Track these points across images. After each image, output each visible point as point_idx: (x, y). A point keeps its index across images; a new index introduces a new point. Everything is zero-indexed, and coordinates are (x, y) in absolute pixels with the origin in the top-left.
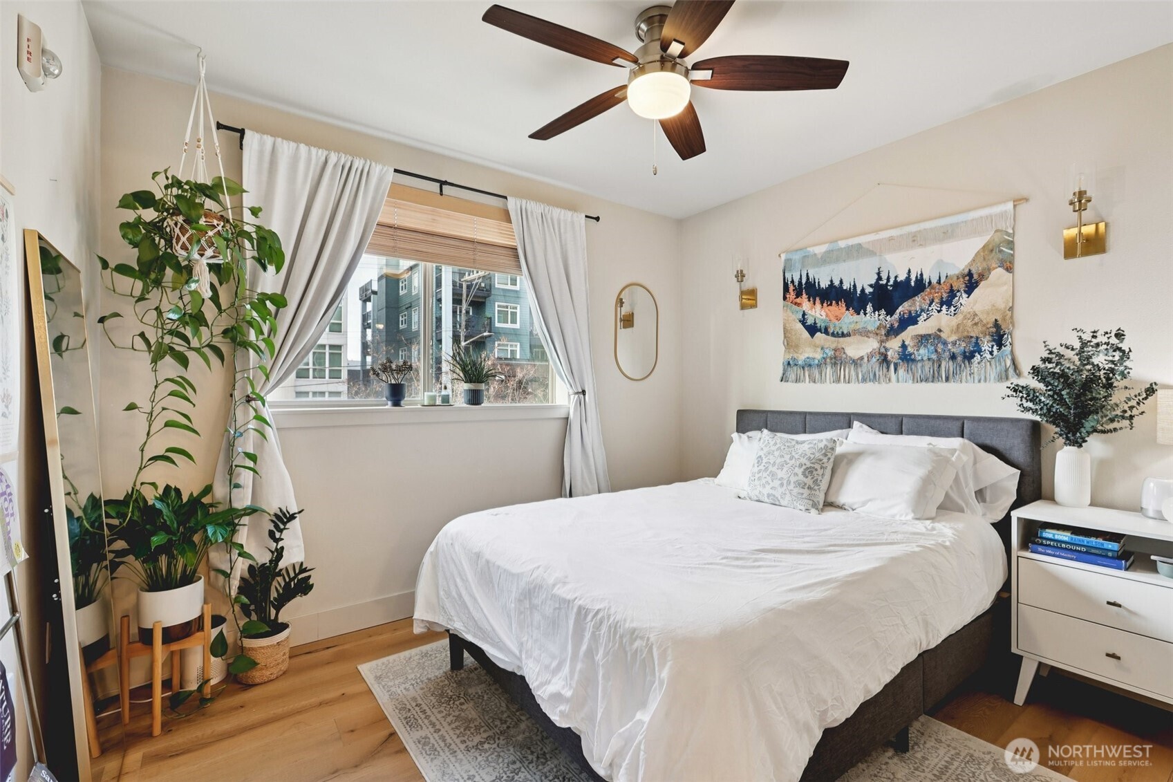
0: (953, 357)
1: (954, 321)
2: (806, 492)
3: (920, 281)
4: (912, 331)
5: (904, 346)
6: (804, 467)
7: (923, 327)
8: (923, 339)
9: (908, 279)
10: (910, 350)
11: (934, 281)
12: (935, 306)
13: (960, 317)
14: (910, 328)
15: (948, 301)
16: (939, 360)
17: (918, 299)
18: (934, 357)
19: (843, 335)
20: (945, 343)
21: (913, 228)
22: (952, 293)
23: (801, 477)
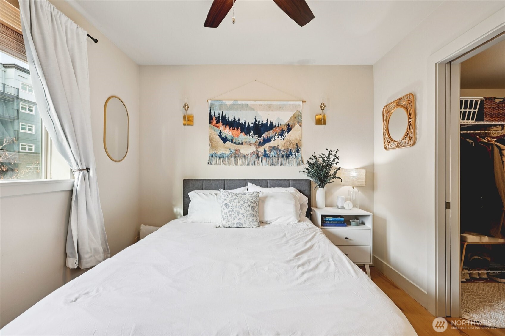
0: (283, 156)
1: (283, 142)
2: (255, 218)
3: (271, 124)
4: (268, 145)
5: (265, 151)
6: (251, 206)
7: (272, 144)
8: (272, 148)
9: (267, 123)
10: (267, 152)
11: (277, 126)
12: (277, 136)
13: (285, 141)
14: (268, 143)
15: (281, 134)
16: (278, 156)
17: (271, 132)
18: (276, 156)
19: (239, 144)
20: (280, 151)
21: (269, 103)
22: (283, 132)
23: (251, 211)
